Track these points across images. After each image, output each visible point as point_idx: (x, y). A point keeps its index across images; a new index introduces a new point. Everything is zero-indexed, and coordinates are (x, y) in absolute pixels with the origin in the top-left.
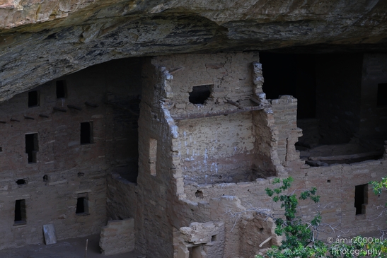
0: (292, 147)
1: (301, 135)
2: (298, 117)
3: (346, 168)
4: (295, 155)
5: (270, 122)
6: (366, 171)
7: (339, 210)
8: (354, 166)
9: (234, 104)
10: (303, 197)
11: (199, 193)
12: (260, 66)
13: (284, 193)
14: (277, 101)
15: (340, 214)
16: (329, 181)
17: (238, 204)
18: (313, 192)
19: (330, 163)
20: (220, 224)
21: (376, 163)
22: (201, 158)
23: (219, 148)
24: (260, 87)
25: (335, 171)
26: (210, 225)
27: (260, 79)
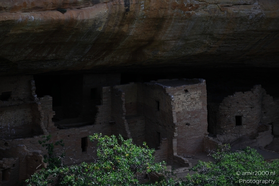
0: (50, 120)
1: (54, 114)
2: (53, 106)
3: (77, 129)
4: (52, 124)
5: (40, 108)
6: (86, 130)
7: (74, 150)
8: (81, 128)
9: (22, 100)
10: (56, 144)
11: (6, 144)
12: (34, 81)
13: (47, 142)
14: (43, 98)
15: (74, 152)
16: (69, 136)
17: (25, 149)
18: (61, 142)
19: (69, 127)
20: (17, 159)
21: (91, 127)
22: (6, 127)
23: (15, 122)
24: (34, 92)
25: (71, 131)
26: (12, 159)
27: (34, 88)
